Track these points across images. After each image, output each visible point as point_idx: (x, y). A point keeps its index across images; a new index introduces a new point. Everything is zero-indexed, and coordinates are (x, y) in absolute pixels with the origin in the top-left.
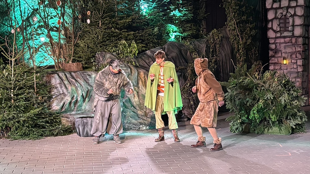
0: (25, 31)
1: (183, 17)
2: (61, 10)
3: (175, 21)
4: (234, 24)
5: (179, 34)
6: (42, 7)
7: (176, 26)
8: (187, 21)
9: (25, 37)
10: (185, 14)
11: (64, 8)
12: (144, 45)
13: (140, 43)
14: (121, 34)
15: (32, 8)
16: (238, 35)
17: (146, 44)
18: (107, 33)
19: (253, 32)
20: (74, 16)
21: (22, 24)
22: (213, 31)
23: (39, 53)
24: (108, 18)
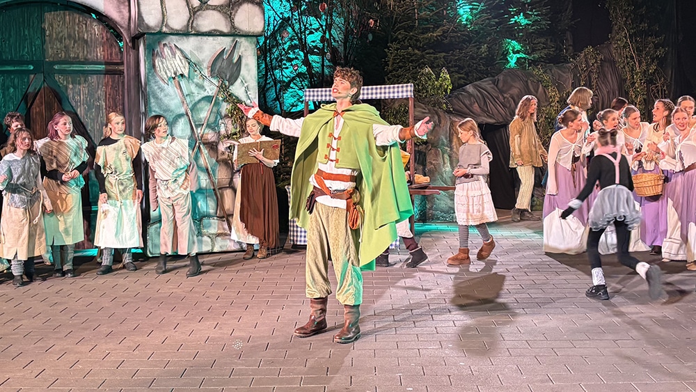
0: (268, 55)
1: (533, 26)
2: (326, 20)
3: (518, 33)
4: (625, 37)
5: (524, 56)
6: (297, 15)
7: (519, 42)
8: (540, 33)
9: (269, 64)
10: (536, 20)
11: (331, 15)
12: (463, 75)
13: (456, 72)
14: (423, 57)
15: (281, 16)
16: (632, 58)
17: (467, 74)
18: (400, 56)
19: (660, 52)
20: (347, 28)
21: (265, 42)
22: (586, 50)
23: (290, 90)
24: (402, 31)
